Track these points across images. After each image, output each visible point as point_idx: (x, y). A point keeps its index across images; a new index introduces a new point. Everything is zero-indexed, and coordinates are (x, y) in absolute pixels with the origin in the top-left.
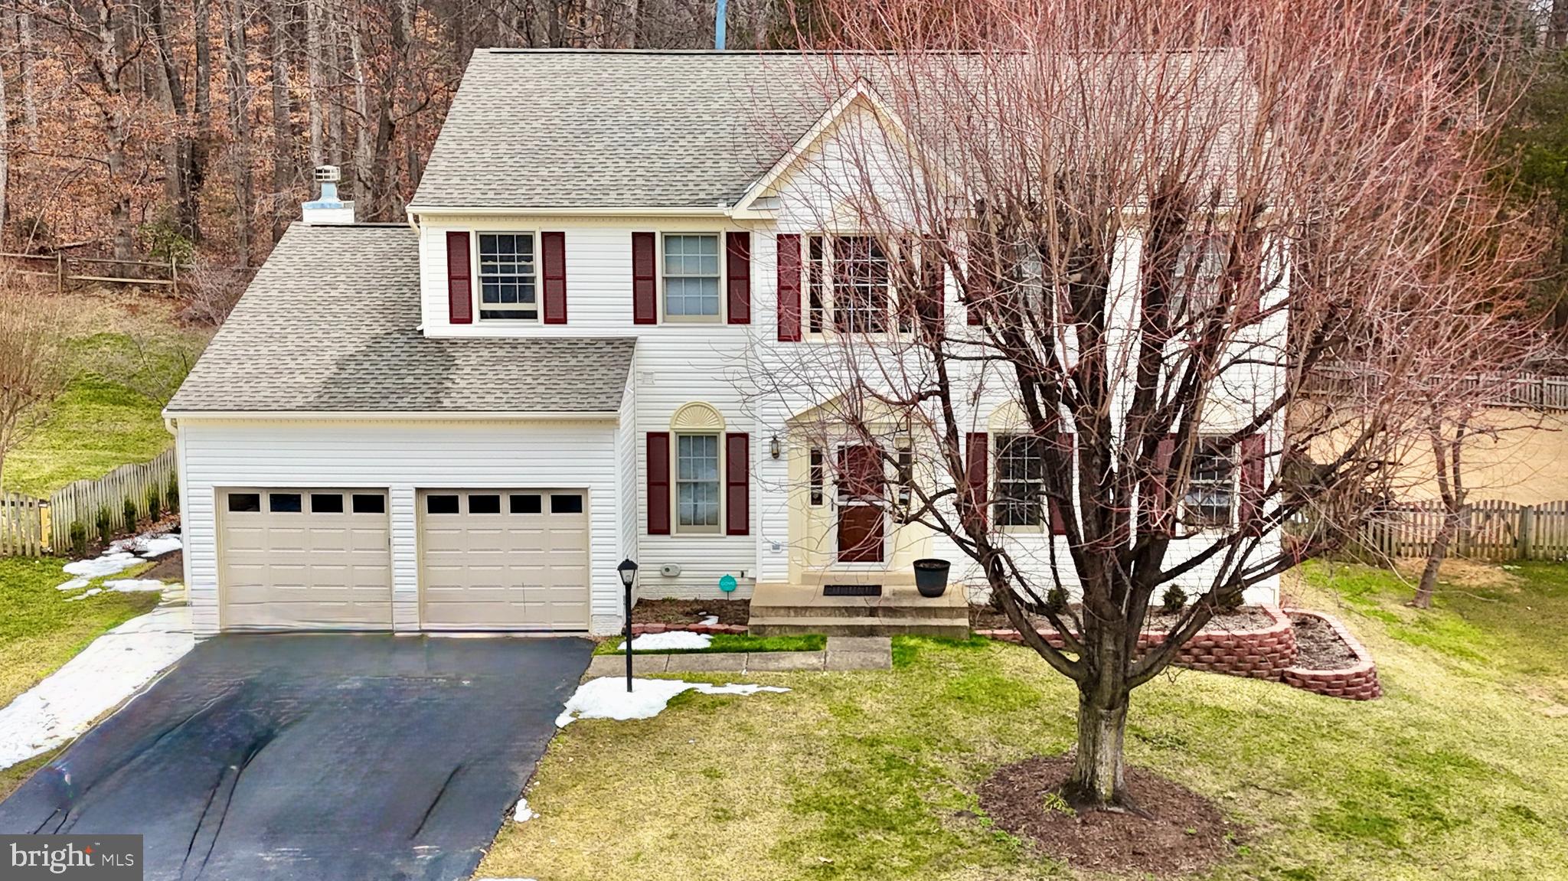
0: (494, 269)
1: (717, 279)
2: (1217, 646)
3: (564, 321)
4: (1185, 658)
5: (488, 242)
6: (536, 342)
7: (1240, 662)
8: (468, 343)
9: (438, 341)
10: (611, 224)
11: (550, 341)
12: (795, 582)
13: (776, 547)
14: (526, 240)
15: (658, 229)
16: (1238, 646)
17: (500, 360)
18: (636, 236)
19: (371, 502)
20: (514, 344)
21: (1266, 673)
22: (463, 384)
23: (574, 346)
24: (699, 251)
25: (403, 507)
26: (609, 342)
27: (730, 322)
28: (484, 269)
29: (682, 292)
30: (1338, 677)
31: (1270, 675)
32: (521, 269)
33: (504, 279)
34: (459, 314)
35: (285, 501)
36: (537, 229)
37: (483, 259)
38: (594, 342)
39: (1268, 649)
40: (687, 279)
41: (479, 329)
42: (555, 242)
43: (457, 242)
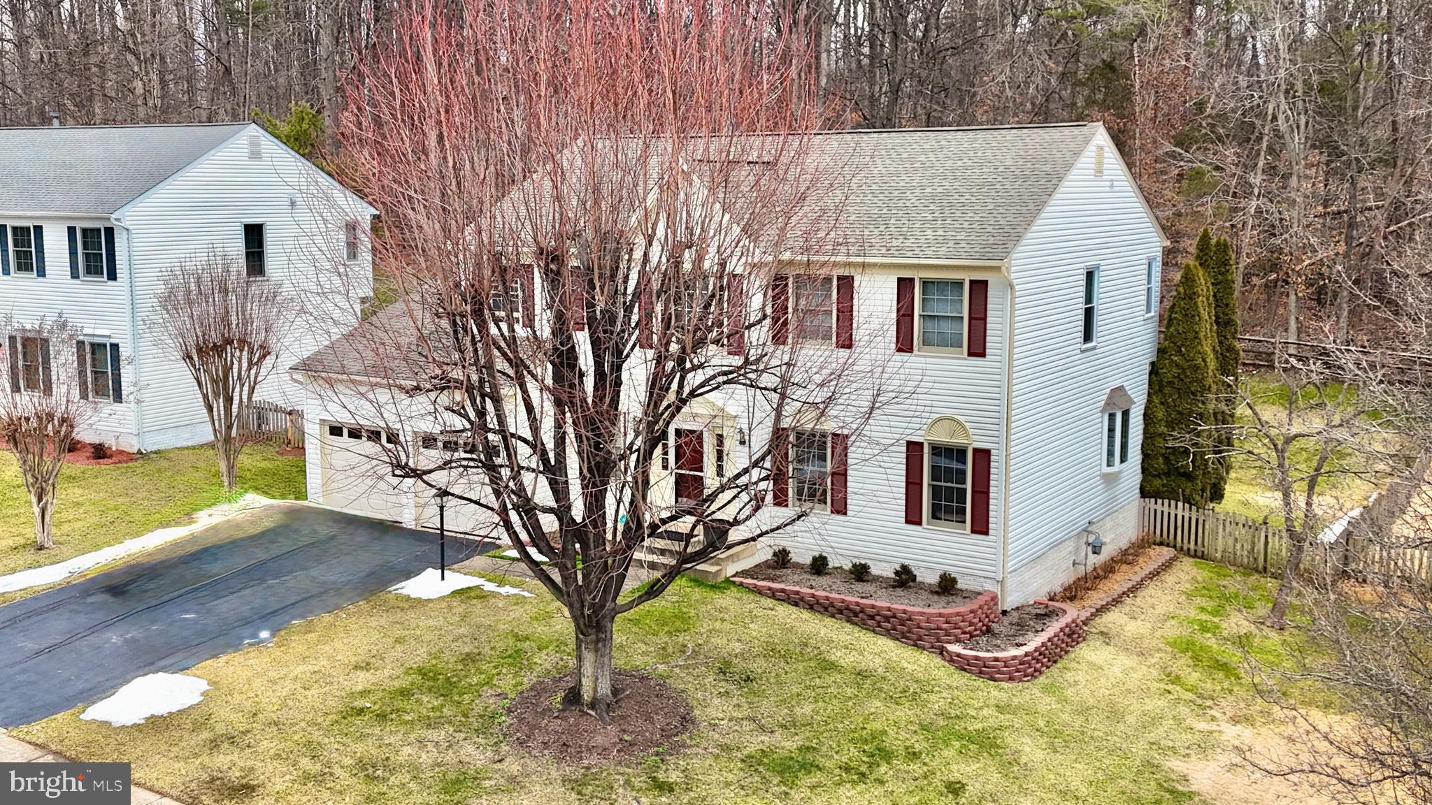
2: (894, 616)
4: (870, 622)
7: (909, 632)
16: (910, 620)
21: (927, 645)
30: (977, 658)
31: (932, 647)
39: (932, 626)
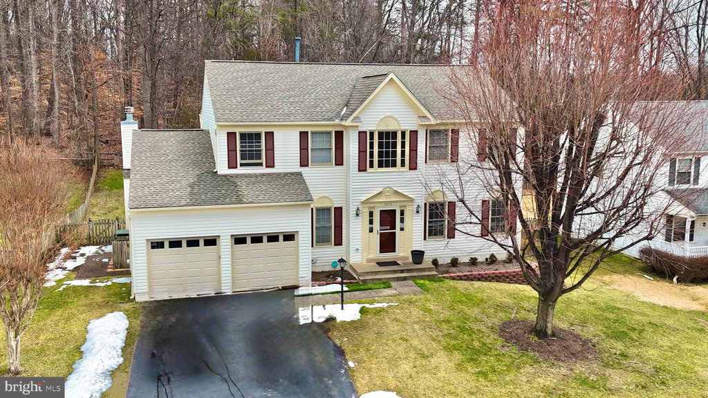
0: (246, 147)
1: (331, 149)
3: (273, 166)
5: (243, 136)
6: (263, 175)
8: (237, 176)
9: (225, 176)
10: (292, 128)
11: (269, 174)
12: (364, 262)
13: (357, 249)
14: (258, 135)
15: (309, 130)
17: (254, 183)
18: (301, 133)
19: (211, 242)
20: (256, 176)
22: (246, 193)
23: (279, 176)
24: (325, 138)
25: (225, 243)
26: (292, 174)
27: (336, 165)
28: (241, 147)
29: (318, 154)
32: (256, 146)
33: (249, 151)
34: (232, 165)
35: (175, 244)
36: (263, 131)
37: (241, 143)
38: (286, 174)
40: (319, 149)
41: (240, 170)
42: (270, 135)
43: (231, 136)
